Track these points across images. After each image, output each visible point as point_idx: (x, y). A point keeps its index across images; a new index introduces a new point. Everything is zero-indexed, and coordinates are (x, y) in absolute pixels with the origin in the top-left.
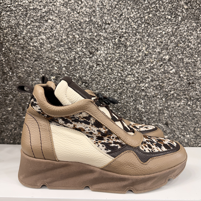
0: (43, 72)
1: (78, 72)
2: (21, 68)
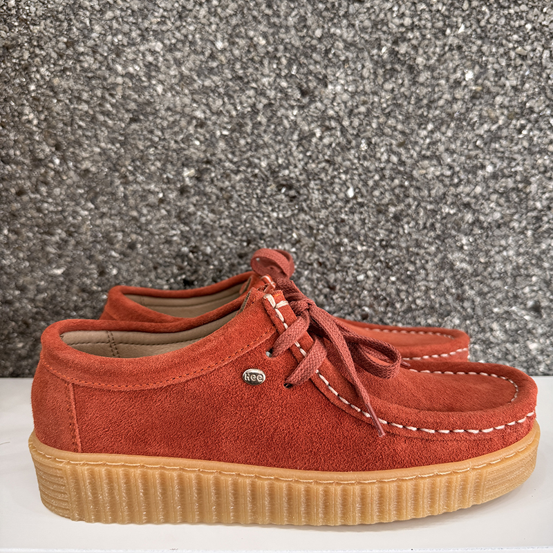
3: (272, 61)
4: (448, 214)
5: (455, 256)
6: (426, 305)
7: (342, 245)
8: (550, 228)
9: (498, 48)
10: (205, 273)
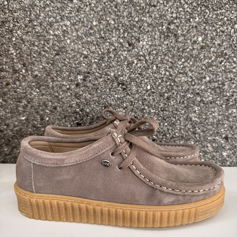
0: (67, 70)
1: (112, 71)
2: (38, 65)
3: (116, 31)
4: (190, 97)
5: (192, 115)
6: (180, 136)
7: (145, 110)
8: (233, 104)
9: (212, 28)
10: (86, 120)
